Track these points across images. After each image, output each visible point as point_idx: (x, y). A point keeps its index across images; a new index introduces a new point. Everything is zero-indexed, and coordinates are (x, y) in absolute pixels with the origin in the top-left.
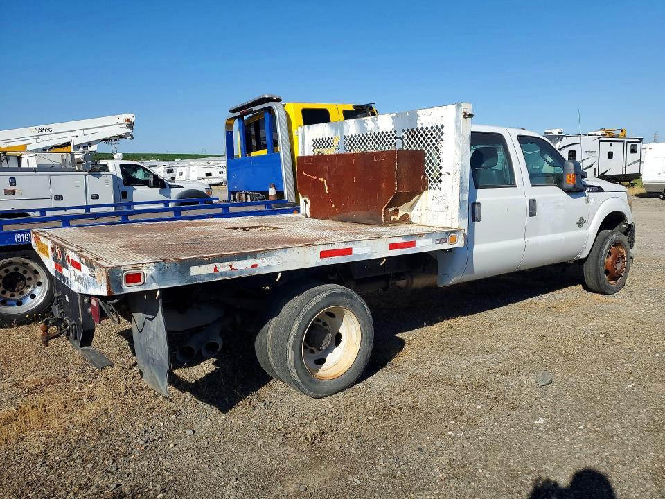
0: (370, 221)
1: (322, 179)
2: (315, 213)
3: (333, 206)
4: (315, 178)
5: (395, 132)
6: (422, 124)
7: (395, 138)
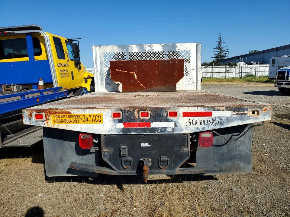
0: (168, 90)
1: (132, 73)
2: (125, 90)
3: (141, 85)
4: (127, 72)
5: (164, 52)
6: (179, 49)
7: (164, 55)
